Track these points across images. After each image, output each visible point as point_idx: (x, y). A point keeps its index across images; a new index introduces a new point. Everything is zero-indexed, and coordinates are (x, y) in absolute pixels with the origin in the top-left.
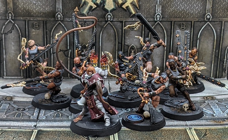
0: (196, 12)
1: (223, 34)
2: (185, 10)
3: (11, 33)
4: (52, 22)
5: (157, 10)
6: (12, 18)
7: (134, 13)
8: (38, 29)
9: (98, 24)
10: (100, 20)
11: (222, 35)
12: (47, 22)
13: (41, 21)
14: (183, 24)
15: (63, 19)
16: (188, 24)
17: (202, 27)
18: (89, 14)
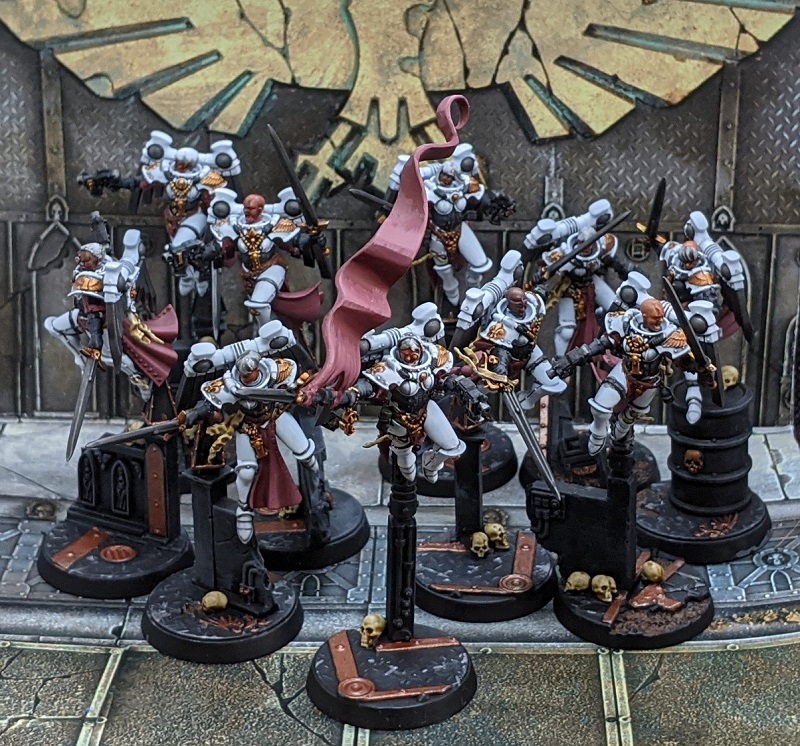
0: (682, 203)
1: (775, 276)
2: (643, 193)
3: (60, 266)
5: (550, 194)
6: (62, 217)
8: (150, 256)
9: (351, 238)
10: (356, 226)
11: (771, 281)
14: (637, 242)
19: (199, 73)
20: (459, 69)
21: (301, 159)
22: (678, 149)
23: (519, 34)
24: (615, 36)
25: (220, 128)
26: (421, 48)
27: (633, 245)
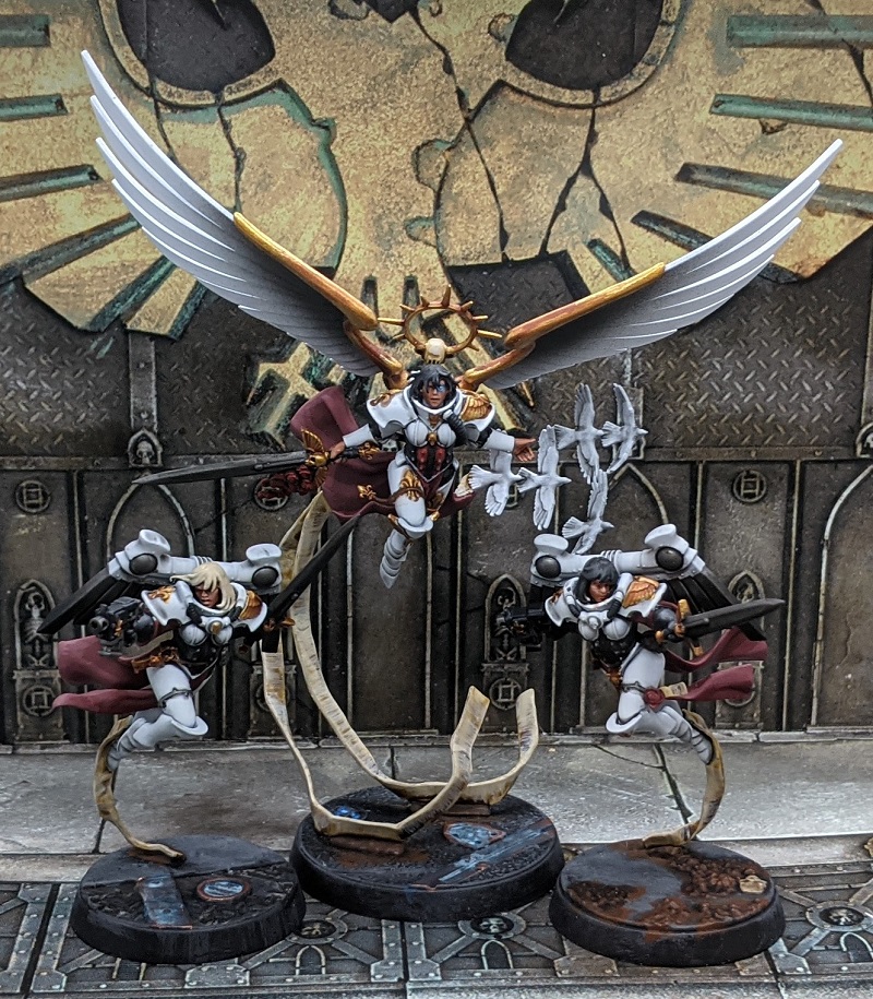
0: (815, 419)
2: (759, 407)
4: (109, 477)
7: (509, 425)
8: (44, 512)
12: (86, 475)
13: (53, 474)
14: (749, 475)
15: (163, 460)
16: (775, 473)
17: (845, 488)
19: (109, 247)
20: (494, 234)
21: (264, 368)
22: (811, 342)
23: (581, 180)
24: (720, 181)
25: (144, 326)
26: (437, 205)
27: (743, 480)
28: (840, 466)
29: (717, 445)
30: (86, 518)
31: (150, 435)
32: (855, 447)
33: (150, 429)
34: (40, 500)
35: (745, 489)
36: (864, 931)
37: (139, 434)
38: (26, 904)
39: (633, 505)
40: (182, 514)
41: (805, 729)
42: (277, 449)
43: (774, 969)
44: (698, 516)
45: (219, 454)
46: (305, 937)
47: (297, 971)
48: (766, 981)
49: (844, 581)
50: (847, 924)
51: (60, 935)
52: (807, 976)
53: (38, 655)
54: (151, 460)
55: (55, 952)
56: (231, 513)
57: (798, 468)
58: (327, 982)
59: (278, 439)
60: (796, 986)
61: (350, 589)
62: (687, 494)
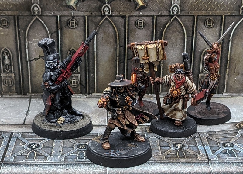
4: (26, 17)
7: (141, 4)
8: (8, 28)
9: (91, 19)
10: (93, 14)
12: (19, 17)
13: (10, 17)
14: (209, 20)
15: (41, 13)
16: (217, 19)
18: (78, 5)
27: (208, 21)
28: (235, 17)
29: (200, 10)
30: (20, 30)
31: (37, 5)
32: (240, 11)
33: (37, 3)
34: (7, 24)
35: (208, 23)
36: (234, 149)
37: (34, 5)
38: (4, 137)
39: (176, 28)
40: (47, 29)
41: (223, 94)
42: (74, 10)
43: (208, 158)
44: (195, 32)
45: (57, 11)
46: (80, 148)
47: (78, 158)
48: (206, 162)
49: (235, 51)
50: (229, 147)
51: (13, 146)
52: (217, 160)
53: (8, 69)
54: (38, 13)
55: (11, 151)
56: (61, 29)
57: (223, 18)
58: (86, 161)
59: (74, 7)
60: (214, 163)
61: (95, 52)
62: (192, 25)
